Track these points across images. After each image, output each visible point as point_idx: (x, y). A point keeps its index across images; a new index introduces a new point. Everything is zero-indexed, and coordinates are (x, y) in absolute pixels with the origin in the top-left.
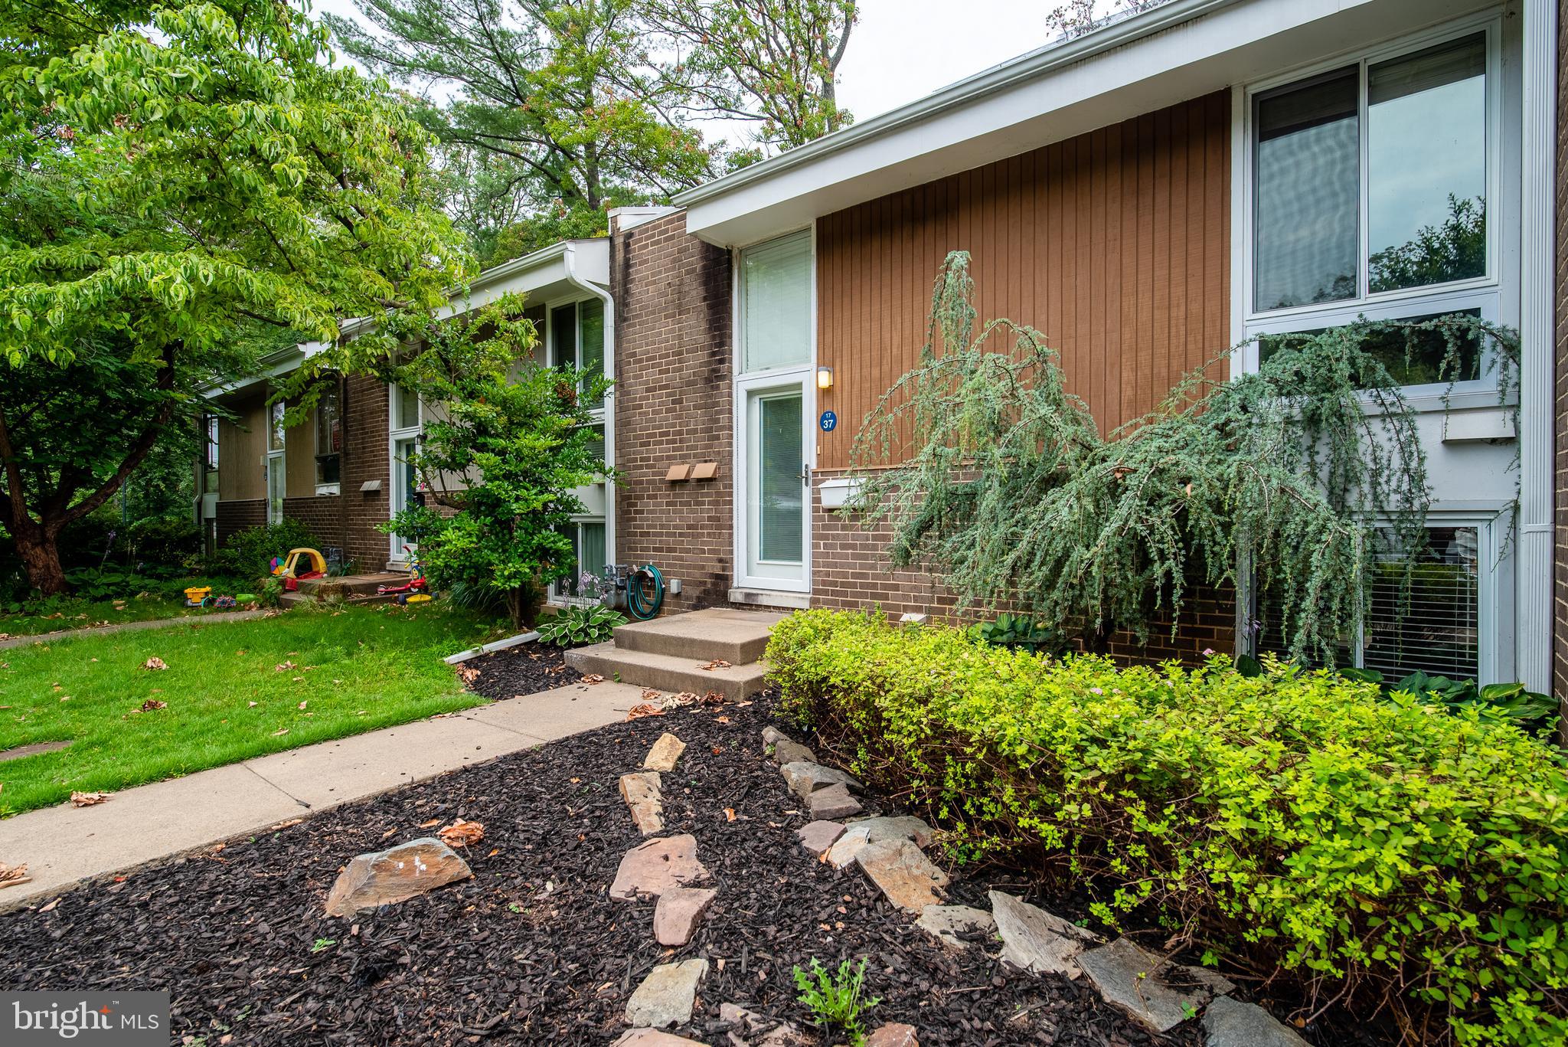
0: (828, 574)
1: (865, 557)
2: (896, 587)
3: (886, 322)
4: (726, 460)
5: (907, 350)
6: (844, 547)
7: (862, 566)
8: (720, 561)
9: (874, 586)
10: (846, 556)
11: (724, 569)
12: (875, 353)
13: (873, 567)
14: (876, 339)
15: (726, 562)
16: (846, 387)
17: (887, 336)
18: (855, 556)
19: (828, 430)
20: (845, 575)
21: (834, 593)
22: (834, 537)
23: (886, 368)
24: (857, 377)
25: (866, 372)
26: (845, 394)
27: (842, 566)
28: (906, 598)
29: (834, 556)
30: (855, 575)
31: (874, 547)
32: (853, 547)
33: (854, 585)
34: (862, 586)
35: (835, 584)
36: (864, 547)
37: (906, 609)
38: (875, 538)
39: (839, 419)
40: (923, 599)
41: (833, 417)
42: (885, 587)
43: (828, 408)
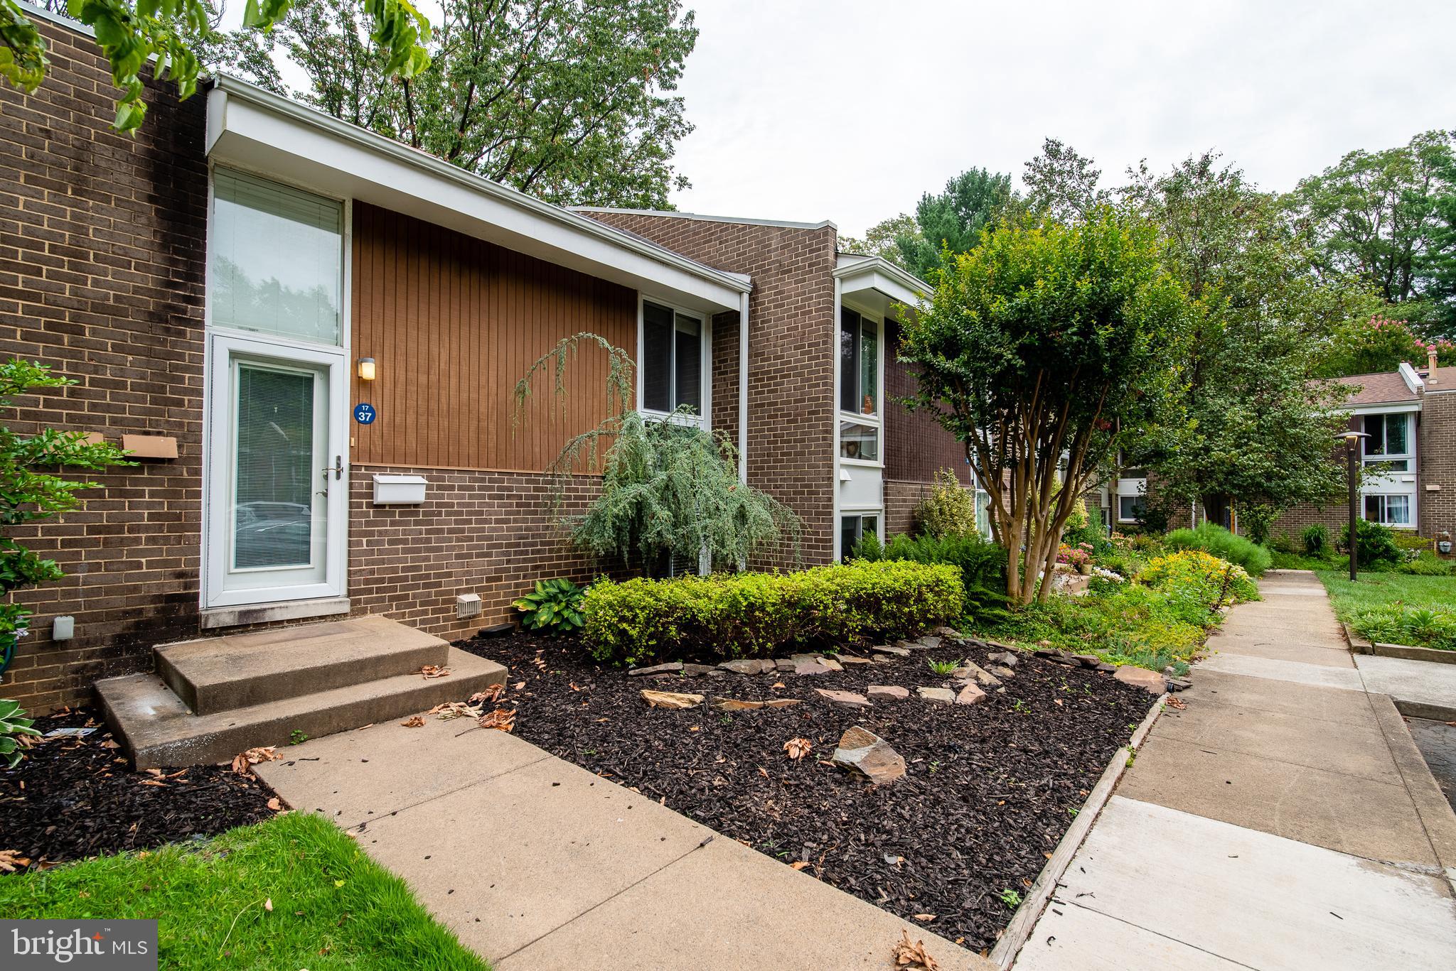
0: (372, 572)
1: (418, 550)
2: (449, 575)
3: (434, 336)
4: (190, 437)
5: (454, 368)
6: (391, 542)
7: (413, 560)
8: (181, 575)
9: (428, 576)
10: (397, 551)
11: (186, 586)
12: (423, 362)
13: (427, 559)
14: (423, 348)
15: (189, 577)
16: (388, 385)
17: (435, 350)
18: (405, 551)
19: (365, 422)
20: (395, 570)
21: (379, 590)
22: (380, 533)
23: (434, 378)
24: (402, 378)
25: (412, 375)
26: (387, 391)
27: (390, 561)
28: (458, 582)
29: (380, 552)
30: (405, 569)
31: (428, 541)
32: (405, 542)
33: (406, 578)
34: (414, 578)
35: (382, 580)
36: (415, 541)
37: (458, 592)
38: (428, 532)
39: (379, 413)
40: (474, 581)
41: (371, 410)
42: (438, 576)
43: (364, 400)
